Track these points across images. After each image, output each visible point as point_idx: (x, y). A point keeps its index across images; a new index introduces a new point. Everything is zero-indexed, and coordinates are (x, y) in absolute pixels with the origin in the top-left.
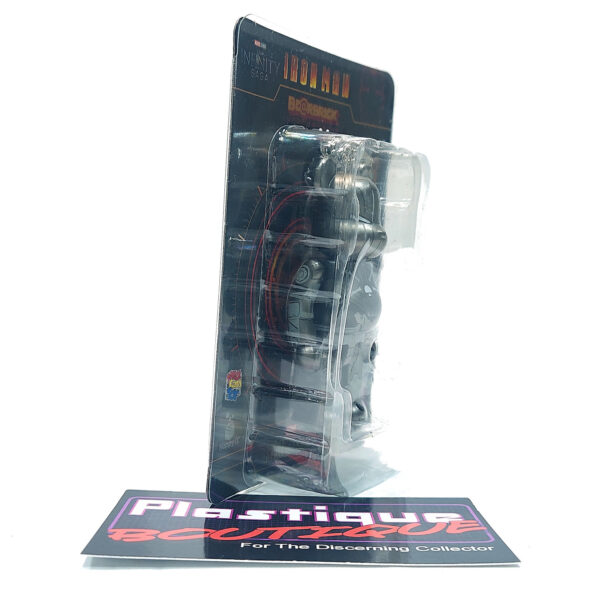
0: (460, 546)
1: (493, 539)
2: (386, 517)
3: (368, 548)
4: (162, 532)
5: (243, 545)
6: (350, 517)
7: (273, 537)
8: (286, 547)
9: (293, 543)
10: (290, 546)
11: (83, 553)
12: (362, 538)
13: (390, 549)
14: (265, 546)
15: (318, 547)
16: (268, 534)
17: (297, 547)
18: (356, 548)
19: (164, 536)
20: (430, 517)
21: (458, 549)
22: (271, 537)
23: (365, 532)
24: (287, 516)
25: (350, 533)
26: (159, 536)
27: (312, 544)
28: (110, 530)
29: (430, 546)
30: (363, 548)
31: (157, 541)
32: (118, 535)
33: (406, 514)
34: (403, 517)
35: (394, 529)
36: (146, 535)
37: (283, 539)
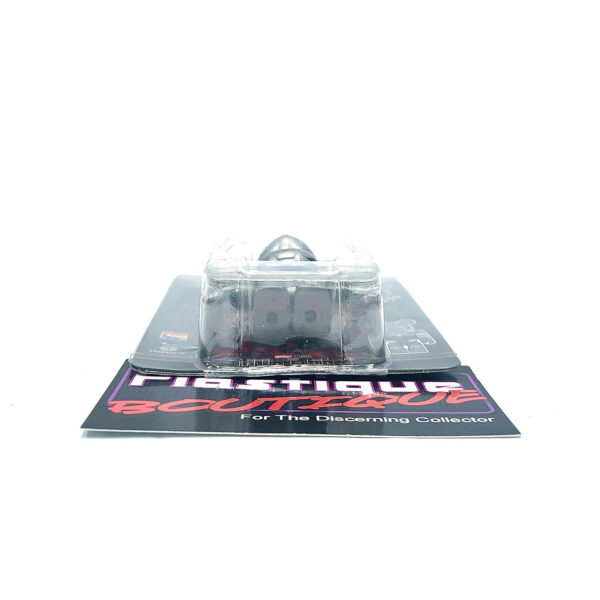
0: (460, 417)
1: (493, 410)
2: (386, 386)
3: (368, 420)
4: (162, 403)
5: (243, 417)
6: (350, 387)
7: (274, 408)
8: (286, 419)
9: (294, 414)
10: (290, 418)
11: (82, 427)
12: (362, 409)
13: (390, 420)
14: (265, 418)
15: (318, 418)
16: (268, 404)
17: (297, 419)
18: (356, 420)
19: (164, 408)
20: (430, 386)
21: (458, 420)
22: (271, 409)
23: (365, 402)
24: (287, 385)
25: (351, 404)
26: (159, 408)
27: (312, 414)
28: (110, 403)
29: (430, 417)
30: (363, 420)
31: (157, 413)
32: (118, 407)
33: (406, 383)
34: (403, 386)
35: (394, 399)
36: (145, 407)
37: (284, 410)
